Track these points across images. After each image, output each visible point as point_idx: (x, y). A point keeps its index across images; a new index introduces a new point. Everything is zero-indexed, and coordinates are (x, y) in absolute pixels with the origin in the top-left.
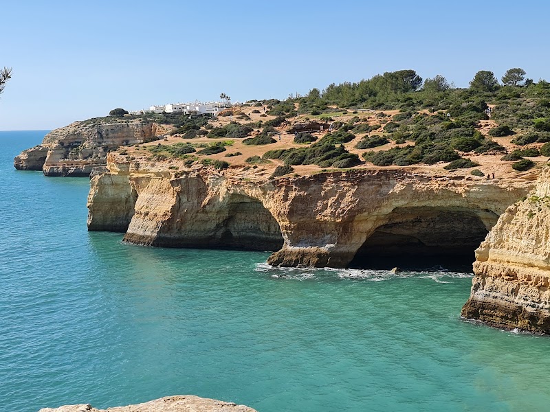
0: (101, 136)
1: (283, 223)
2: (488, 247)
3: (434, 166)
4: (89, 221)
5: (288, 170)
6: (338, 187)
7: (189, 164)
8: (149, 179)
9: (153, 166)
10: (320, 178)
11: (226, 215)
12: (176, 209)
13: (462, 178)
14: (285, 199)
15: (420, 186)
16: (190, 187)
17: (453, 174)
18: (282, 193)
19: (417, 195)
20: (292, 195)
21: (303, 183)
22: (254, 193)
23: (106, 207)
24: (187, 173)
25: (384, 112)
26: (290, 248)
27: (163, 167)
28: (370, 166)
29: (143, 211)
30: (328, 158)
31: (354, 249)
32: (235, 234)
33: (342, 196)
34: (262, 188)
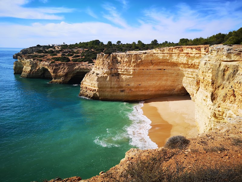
0: (33, 51)
1: (52, 74)
2: (83, 81)
3: (86, 62)
4: (14, 72)
5: (54, 62)
6: (64, 67)
7: (34, 60)
8: (26, 63)
9: (27, 60)
10: (60, 64)
11: (43, 72)
12: (31, 70)
13: (90, 65)
14: (52, 69)
15: (82, 67)
16: (34, 65)
17: (89, 65)
18: (52, 68)
19: (81, 69)
20: (54, 68)
21: (56, 65)
22: (46, 67)
23: (18, 69)
24: (33, 62)
25: (84, 49)
26: (54, 80)
27: (28, 60)
28: (72, 62)
29: (24, 71)
30: (63, 60)
31: (68, 81)
32: (46, 76)
33: (65, 69)
34: (48, 66)
